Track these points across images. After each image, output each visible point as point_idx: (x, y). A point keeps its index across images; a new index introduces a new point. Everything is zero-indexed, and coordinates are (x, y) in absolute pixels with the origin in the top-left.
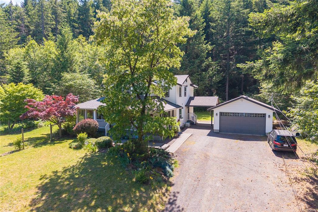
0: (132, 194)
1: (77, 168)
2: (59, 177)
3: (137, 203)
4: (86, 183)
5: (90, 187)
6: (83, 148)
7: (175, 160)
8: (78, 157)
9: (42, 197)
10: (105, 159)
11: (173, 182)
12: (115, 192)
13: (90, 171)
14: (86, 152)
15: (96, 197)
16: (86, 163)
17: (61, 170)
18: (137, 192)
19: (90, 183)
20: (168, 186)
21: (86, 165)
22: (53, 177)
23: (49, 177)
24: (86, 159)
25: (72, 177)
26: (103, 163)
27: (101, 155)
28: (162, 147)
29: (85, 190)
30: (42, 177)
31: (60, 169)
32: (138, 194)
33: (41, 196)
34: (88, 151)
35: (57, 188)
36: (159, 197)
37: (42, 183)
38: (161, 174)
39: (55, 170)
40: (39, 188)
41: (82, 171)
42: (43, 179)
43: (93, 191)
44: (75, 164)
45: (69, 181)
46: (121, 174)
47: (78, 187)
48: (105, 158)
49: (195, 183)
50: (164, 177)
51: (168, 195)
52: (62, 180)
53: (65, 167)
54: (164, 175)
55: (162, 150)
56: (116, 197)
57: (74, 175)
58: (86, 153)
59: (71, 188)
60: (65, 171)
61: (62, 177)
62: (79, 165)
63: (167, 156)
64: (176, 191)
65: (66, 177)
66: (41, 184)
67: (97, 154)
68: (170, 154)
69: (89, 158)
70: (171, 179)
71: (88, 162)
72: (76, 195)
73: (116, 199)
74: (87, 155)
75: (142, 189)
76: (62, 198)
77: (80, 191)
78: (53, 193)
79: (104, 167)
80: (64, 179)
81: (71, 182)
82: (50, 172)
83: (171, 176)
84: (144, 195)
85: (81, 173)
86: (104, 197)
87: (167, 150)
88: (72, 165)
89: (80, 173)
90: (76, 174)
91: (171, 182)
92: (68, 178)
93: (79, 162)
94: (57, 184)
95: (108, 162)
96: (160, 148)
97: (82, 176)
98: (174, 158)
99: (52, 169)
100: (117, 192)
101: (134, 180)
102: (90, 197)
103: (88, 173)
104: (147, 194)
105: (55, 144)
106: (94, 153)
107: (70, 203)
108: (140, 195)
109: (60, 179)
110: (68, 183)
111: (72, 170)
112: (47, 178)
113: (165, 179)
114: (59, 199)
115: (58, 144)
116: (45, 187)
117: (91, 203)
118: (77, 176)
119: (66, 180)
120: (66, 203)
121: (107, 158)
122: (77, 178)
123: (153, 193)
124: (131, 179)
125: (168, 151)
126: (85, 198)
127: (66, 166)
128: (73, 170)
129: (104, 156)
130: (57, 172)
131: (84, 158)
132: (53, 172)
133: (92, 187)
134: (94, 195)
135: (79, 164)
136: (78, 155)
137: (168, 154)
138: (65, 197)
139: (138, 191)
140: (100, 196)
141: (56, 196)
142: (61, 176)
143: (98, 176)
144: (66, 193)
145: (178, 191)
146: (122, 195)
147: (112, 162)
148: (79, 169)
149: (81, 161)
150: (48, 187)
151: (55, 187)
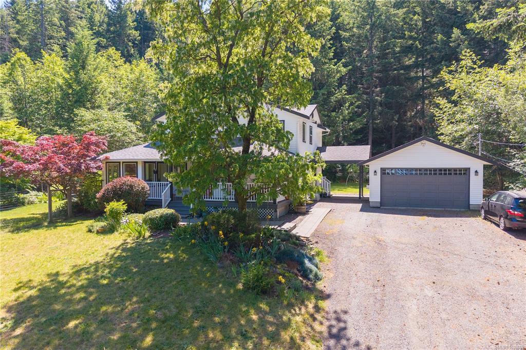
0: (240, 317)
1: (105, 266)
2: (62, 285)
3: (256, 338)
4: (127, 296)
5: (137, 302)
6: (117, 231)
7: (316, 250)
8: (106, 246)
9: (14, 330)
10: (167, 249)
11: (327, 291)
12: (198, 312)
13: (134, 270)
14: (124, 237)
15: (154, 325)
16: (126, 258)
17: (67, 271)
18: (252, 311)
19: (137, 295)
20: (317, 298)
21: (126, 260)
22: (48, 284)
23: (38, 286)
24: (123, 250)
25: (93, 284)
26: (164, 256)
27: (158, 242)
28: (283, 227)
29: (127, 310)
30: (20, 285)
31: (66, 269)
32: (255, 317)
33: (12, 327)
34: (129, 236)
35: (58, 307)
36: (304, 322)
37: (19, 297)
38: (296, 275)
39: (54, 271)
40: (10, 309)
41: (117, 270)
42: (22, 288)
43: (145, 311)
44: (100, 259)
45: (85, 292)
46: (208, 275)
47: (109, 303)
48: (168, 247)
49: (376, 291)
50: (304, 281)
51: (323, 317)
52: (70, 290)
53: (76, 266)
54: (302, 276)
55: (285, 231)
56: (202, 323)
57: (98, 279)
58: (125, 240)
59: (91, 306)
60: (78, 273)
61: (68, 284)
62: (110, 261)
63: (298, 242)
64: (338, 309)
65: (80, 283)
66: (16, 300)
67: (149, 241)
68: (302, 238)
69: (130, 247)
70: (320, 285)
71: (129, 254)
72: (102, 322)
73: (203, 328)
74: (127, 243)
75: (261, 305)
76: (68, 329)
77: (112, 313)
78: (44, 319)
79: (167, 263)
80: (74, 289)
81: (91, 294)
82: (40, 275)
83: (317, 278)
84: (270, 318)
85: (115, 275)
86: (173, 324)
87: (294, 232)
88: (92, 262)
89: (112, 275)
90: (103, 277)
91: (321, 292)
92: (82, 285)
93: (110, 254)
94: (57, 298)
95: (174, 253)
96: (279, 228)
97: (116, 281)
98: (311, 246)
99: (48, 268)
100: (203, 313)
101: (240, 286)
102: (139, 326)
103: (130, 275)
104: (275, 316)
105: (58, 228)
106: (141, 238)
107: (88, 340)
108: (260, 318)
109: (63, 288)
110: (82, 295)
111: (92, 269)
112: (31, 288)
113: (307, 285)
114: (59, 333)
115: (63, 227)
116: (26, 307)
117: (143, 340)
118: (105, 282)
119: (77, 289)
120: (77, 340)
121: (171, 246)
122: (104, 285)
123: (289, 315)
124: (233, 284)
125: (298, 235)
126: (128, 328)
127: (80, 262)
128: (96, 270)
129: (165, 244)
130: (57, 274)
131: (121, 247)
132: (49, 275)
133: (142, 302)
134: (149, 321)
135: (111, 258)
136: (107, 243)
137: (298, 238)
138: (76, 327)
139: (254, 309)
140: (164, 322)
141: (51, 325)
142: (66, 282)
143: (154, 279)
144: (77, 318)
145: (344, 308)
146: (217, 319)
147: (183, 251)
148: (111, 267)
149: (115, 253)
150: (34, 306)
151: (51, 304)
